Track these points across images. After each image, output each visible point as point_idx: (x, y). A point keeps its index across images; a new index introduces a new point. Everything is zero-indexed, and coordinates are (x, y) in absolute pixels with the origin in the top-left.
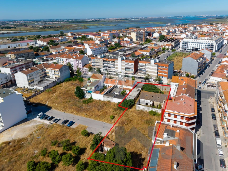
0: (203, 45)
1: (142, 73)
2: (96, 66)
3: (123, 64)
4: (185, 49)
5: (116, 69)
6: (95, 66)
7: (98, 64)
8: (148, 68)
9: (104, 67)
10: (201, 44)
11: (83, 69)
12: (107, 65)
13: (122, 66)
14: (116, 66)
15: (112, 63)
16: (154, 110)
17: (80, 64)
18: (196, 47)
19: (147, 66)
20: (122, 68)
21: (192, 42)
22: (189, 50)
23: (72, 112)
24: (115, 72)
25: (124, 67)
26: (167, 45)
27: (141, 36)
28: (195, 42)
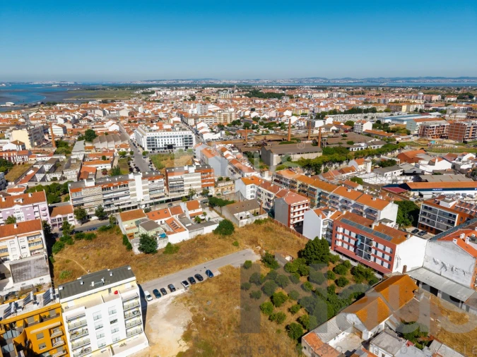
0: (179, 138)
1: (176, 191)
2: (85, 205)
3: (145, 185)
4: (153, 149)
5: (132, 198)
6: (83, 204)
7: (92, 198)
8: (187, 181)
9: (105, 200)
10: (176, 138)
11: (53, 221)
12: (112, 194)
13: (144, 188)
14: (131, 193)
15: (121, 189)
16: (257, 219)
17: (44, 212)
18: (170, 143)
19: (184, 179)
20: (144, 193)
21: (162, 137)
22: (160, 148)
23: (181, 268)
24: (130, 203)
25: (148, 190)
26: (121, 146)
27: (38, 136)
28: (166, 135)
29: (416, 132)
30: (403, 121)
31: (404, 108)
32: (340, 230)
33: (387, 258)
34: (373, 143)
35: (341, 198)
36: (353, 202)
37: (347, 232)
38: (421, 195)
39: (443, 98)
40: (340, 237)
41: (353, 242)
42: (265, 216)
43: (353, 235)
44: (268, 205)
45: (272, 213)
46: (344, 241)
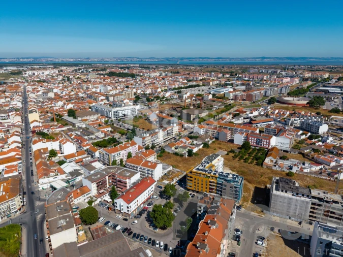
0: (129, 110)
1: (170, 135)
3: (162, 134)
8: (174, 130)
12: (153, 139)
14: (159, 138)
15: (156, 136)
18: (125, 114)
20: (162, 138)
21: (121, 110)
22: (120, 117)
24: (158, 142)
26: (101, 117)
28: (123, 109)
29: (232, 98)
30: (220, 92)
31: (211, 83)
32: (250, 138)
33: (268, 143)
34: (220, 106)
35: (239, 129)
36: (245, 130)
37: (253, 139)
38: (257, 126)
39: (223, 75)
40: (250, 141)
41: (255, 141)
42: (214, 140)
43: (255, 139)
44: (213, 135)
45: (217, 139)
46: (252, 141)
